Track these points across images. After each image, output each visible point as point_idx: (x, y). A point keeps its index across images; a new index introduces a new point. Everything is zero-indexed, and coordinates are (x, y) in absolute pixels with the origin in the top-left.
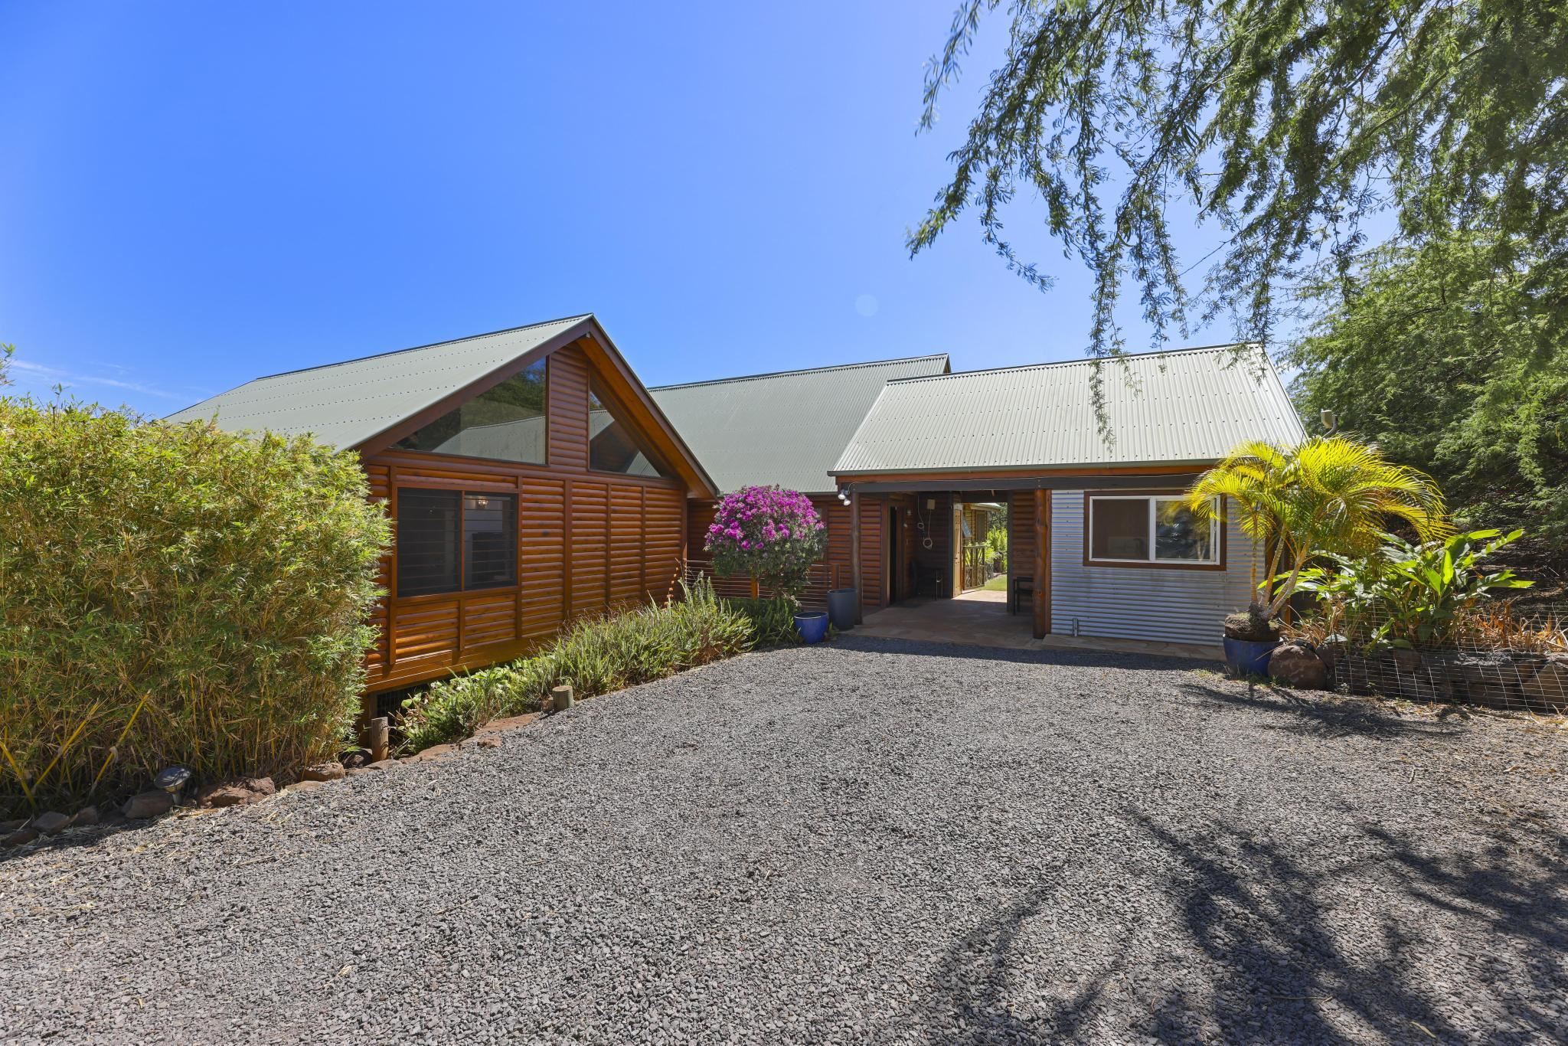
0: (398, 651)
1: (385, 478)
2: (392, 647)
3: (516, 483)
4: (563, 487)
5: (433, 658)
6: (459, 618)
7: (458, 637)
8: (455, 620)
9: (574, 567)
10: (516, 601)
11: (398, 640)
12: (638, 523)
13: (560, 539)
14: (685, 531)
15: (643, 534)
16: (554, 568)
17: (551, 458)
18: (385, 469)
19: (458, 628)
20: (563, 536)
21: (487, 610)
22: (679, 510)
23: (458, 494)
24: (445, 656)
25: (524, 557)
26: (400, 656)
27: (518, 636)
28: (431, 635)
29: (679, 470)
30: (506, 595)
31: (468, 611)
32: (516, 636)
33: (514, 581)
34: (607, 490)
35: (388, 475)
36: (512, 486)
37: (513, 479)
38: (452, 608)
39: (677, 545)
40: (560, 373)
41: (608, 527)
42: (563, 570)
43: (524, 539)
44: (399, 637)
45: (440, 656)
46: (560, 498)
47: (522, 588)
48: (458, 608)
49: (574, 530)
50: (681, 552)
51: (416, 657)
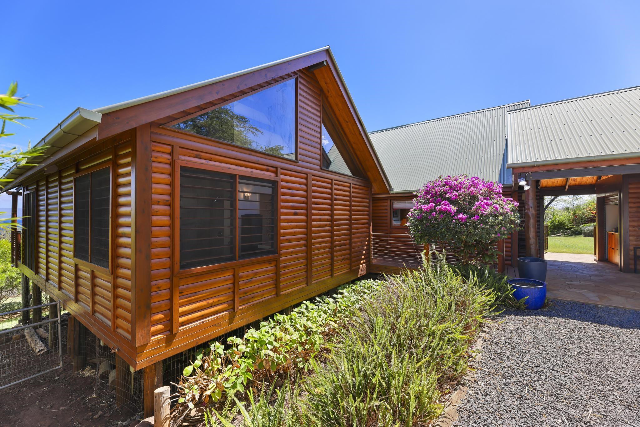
0: (181, 320)
1: (169, 157)
2: (175, 316)
3: (276, 173)
4: (306, 179)
5: (213, 321)
6: (234, 283)
7: (234, 300)
8: (231, 286)
9: (313, 238)
10: (276, 266)
11: (181, 310)
12: (348, 208)
13: (304, 218)
14: (371, 215)
15: (351, 215)
16: (301, 239)
17: (299, 156)
18: (168, 149)
19: (234, 292)
20: (307, 215)
21: (256, 274)
22: (368, 200)
23: (233, 177)
24: (223, 317)
25: (282, 231)
26: (183, 324)
27: (277, 294)
28: (210, 301)
29: (369, 174)
30: (269, 262)
31: (241, 277)
32: (276, 294)
33: (275, 250)
34: (331, 184)
35: (171, 154)
36: (273, 175)
37: (274, 169)
38: (228, 275)
39: (367, 223)
40: (304, 94)
41: (332, 210)
42: (306, 240)
43: (282, 217)
44: (181, 306)
45: (218, 318)
46: (304, 187)
47: (280, 255)
48: (234, 275)
49: (313, 211)
50: (369, 228)
51: (198, 323)
